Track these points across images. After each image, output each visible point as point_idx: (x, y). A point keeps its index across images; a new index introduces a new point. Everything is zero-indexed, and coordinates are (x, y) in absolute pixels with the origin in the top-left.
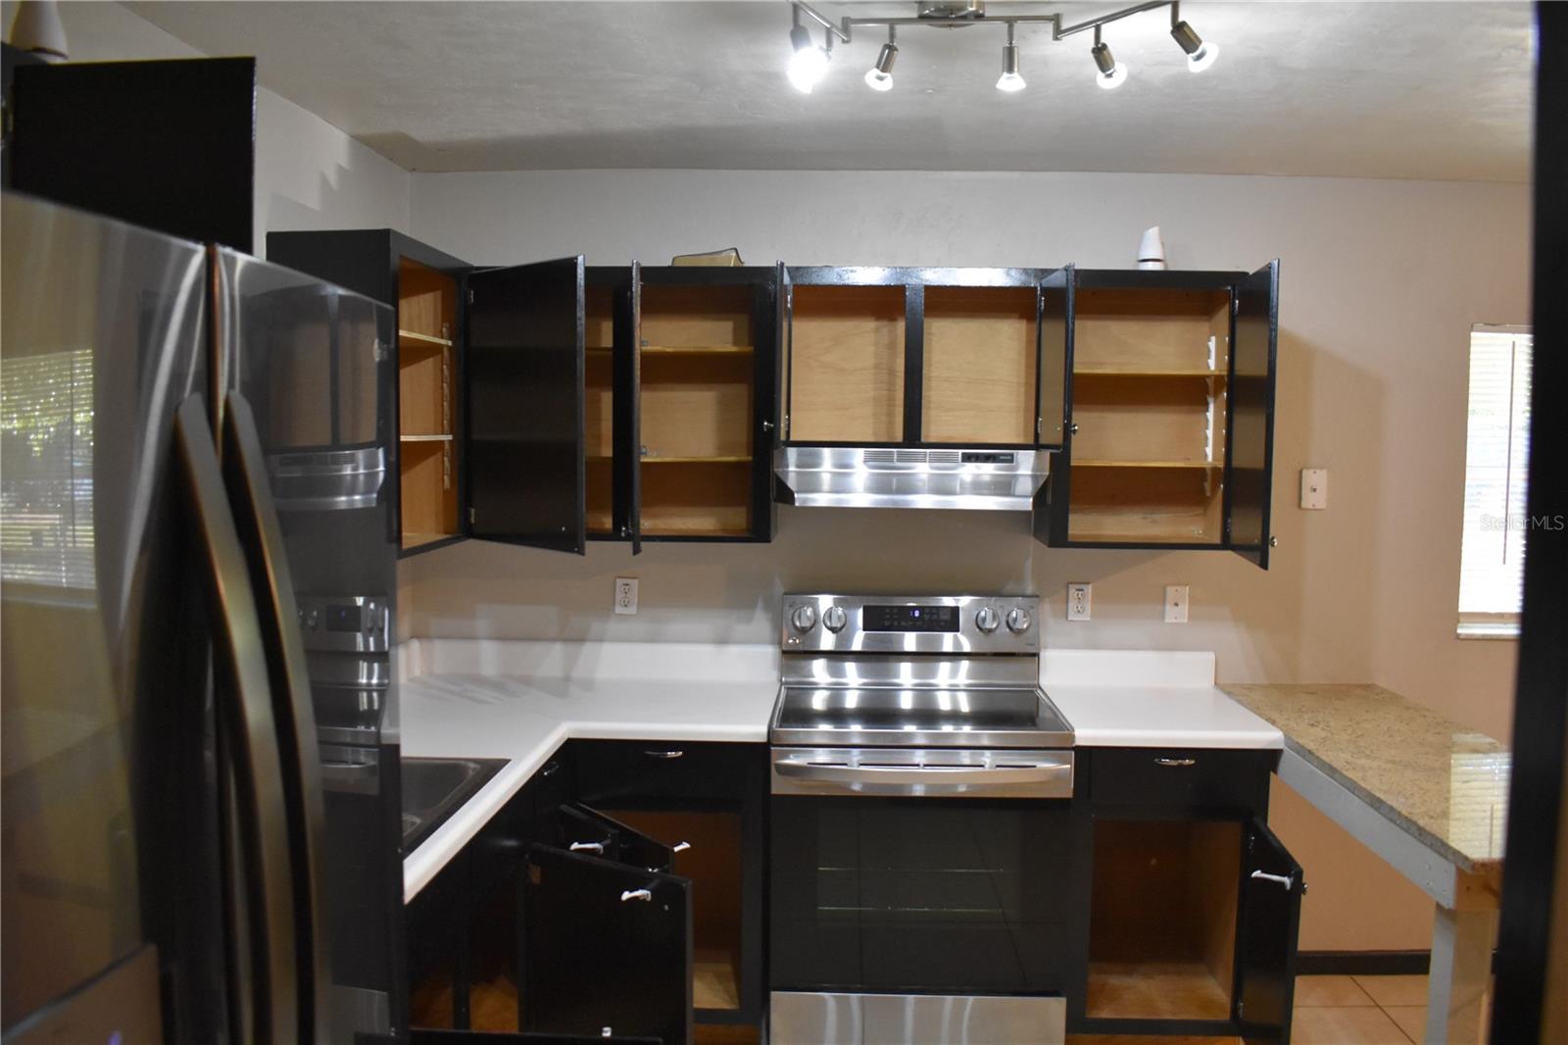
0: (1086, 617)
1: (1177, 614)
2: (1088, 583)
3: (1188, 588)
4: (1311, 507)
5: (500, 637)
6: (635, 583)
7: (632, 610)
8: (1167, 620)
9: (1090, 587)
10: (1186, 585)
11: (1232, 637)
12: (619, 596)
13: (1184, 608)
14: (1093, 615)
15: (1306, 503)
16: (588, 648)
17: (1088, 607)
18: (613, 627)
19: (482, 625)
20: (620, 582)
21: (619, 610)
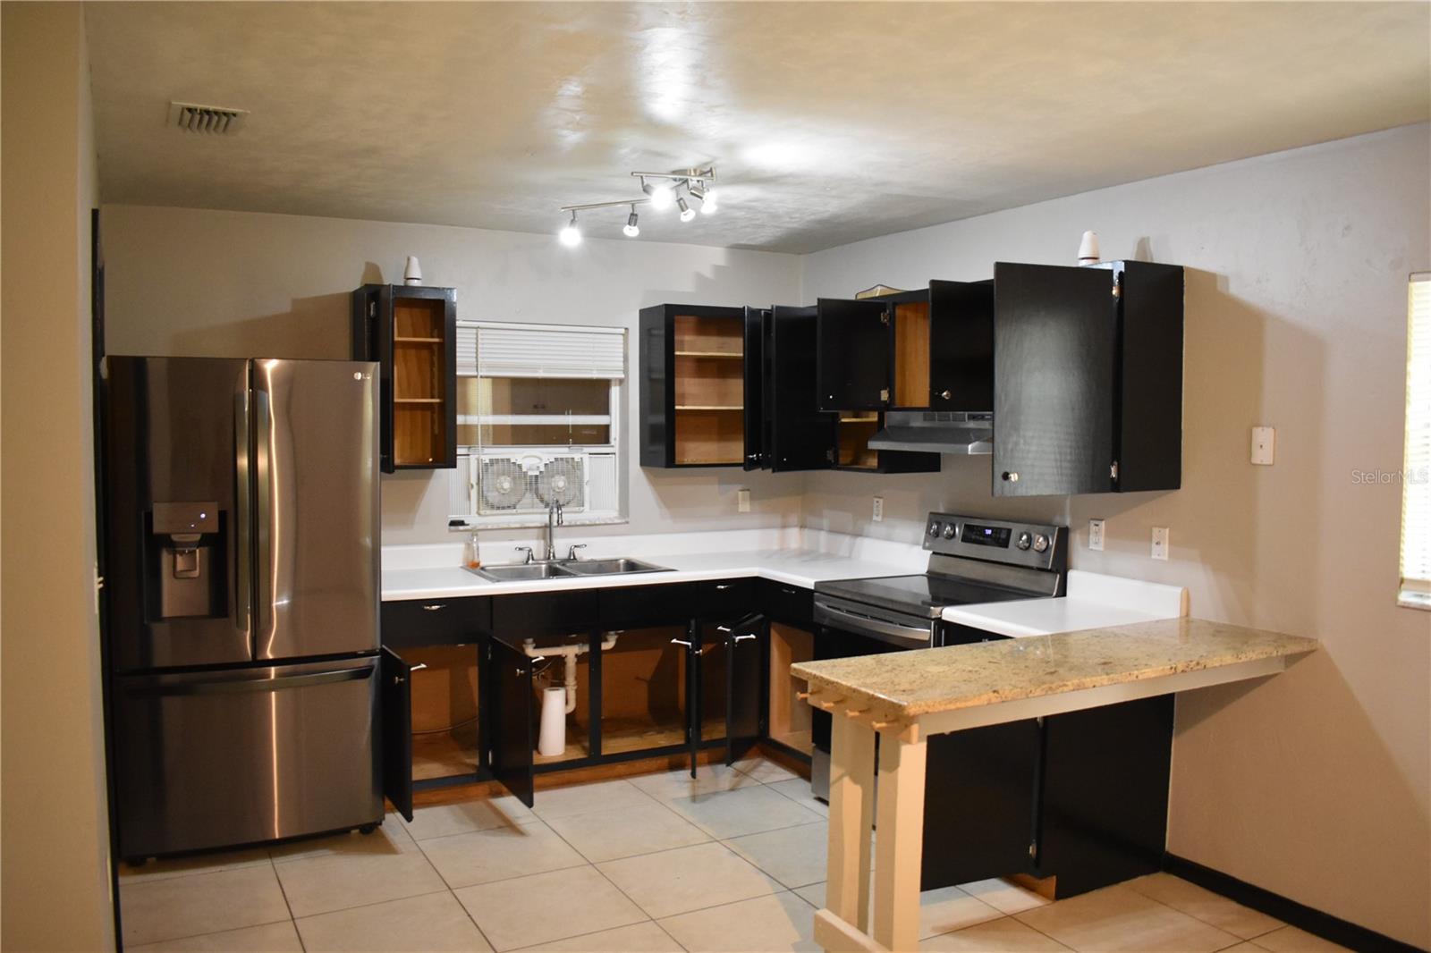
0: (1100, 548)
1: (1161, 552)
2: (1102, 520)
3: (1167, 530)
4: (1259, 462)
5: (832, 531)
6: (881, 501)
7: (879, 519)
8: (1153, 557)
9: (1103, 522)
10: (1166, 527)
11: (1200, 578)
12: (875, 512)
13: (1166, 547)
14: (1106, 547)
15: (1256, 460)
16: (859, 540)
17: (1102, 539)
18: (872, 528)
19: (825, 523)
20: (876, 499)
21: (875, 518)
